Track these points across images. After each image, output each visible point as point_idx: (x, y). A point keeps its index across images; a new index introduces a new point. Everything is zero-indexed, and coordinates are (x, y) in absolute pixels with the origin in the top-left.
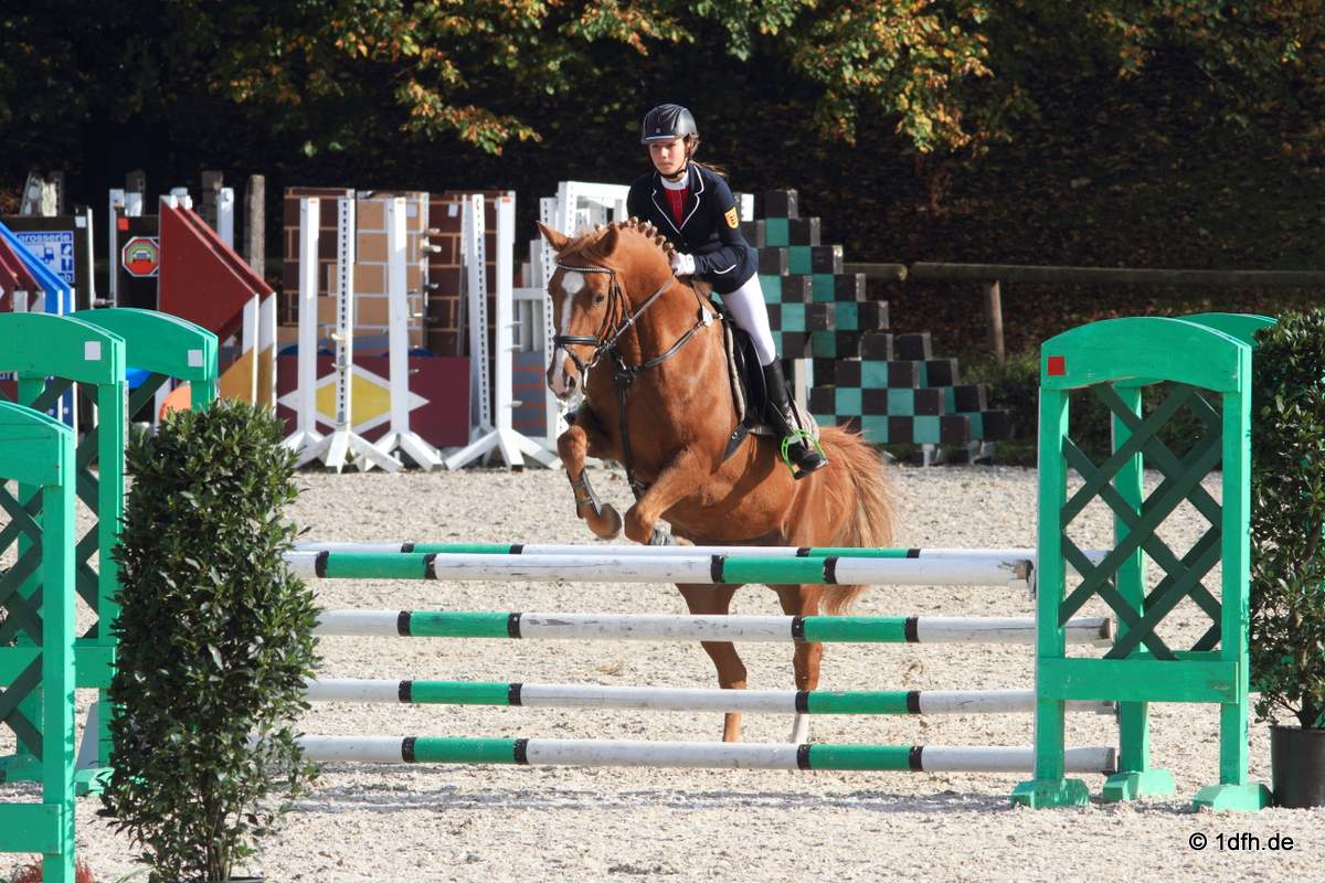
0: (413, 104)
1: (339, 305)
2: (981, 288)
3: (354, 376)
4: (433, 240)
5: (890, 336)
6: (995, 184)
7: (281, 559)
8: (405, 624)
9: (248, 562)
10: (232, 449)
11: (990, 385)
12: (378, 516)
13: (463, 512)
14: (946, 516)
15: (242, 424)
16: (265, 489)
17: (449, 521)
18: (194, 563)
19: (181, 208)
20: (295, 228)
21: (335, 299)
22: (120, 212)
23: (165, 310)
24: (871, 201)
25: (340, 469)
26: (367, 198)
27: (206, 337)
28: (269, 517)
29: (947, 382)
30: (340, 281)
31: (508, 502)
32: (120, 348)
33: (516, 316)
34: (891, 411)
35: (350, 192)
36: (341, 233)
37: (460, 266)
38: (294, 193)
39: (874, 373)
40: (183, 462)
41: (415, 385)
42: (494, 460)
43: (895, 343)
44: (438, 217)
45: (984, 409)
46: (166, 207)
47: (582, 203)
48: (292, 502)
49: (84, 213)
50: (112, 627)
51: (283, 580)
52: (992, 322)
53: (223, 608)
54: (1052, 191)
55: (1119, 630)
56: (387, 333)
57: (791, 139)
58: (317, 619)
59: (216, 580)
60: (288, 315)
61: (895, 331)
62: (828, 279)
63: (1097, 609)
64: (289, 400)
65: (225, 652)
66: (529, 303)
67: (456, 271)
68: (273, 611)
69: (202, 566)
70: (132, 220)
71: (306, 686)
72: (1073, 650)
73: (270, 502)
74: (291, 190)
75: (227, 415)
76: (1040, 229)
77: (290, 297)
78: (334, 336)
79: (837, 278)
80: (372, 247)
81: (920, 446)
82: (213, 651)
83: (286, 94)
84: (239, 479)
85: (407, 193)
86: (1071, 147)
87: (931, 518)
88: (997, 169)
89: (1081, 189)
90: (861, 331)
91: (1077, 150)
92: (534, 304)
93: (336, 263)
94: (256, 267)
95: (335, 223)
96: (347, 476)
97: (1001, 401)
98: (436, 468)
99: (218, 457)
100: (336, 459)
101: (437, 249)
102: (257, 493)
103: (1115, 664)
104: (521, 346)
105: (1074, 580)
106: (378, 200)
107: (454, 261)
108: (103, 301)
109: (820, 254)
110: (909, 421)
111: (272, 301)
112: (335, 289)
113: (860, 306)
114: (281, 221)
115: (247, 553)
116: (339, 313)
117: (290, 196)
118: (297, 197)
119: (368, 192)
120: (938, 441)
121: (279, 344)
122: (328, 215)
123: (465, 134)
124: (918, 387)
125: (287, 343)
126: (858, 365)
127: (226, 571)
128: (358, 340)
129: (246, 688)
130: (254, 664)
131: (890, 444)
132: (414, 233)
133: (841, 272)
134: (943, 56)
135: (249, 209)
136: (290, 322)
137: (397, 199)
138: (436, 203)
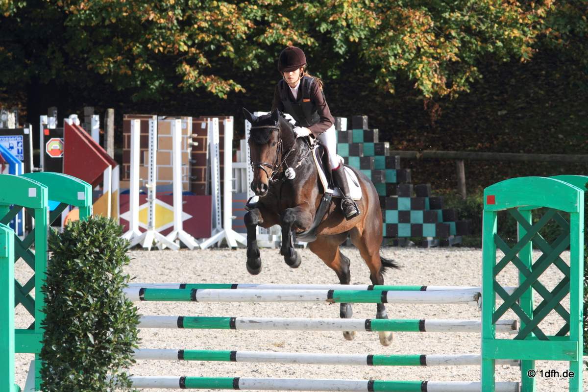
0: (184, 74)
1: (150, 171)
2: (455, 163)
3: (157, 205)
4: (194, 140)
5: (411, 186)
6: (461, 113)
7: (122, 292)
8: (181, 322)
9: (107, 293)
10: (99, 239)
11: (459, 209)
12: (168, 271)
13: (208, 269)
14: (438, 272)
15: (103, 226)
16: (115, 258)
17: (202, 273)
18: (81, 293)
19: (74, 125)
20: (128, 134)
21: (147, 168)
22: (45, 127)
23: (66, 173)
24: (403, 122)
25: (150, 249)
26: (163, 119)
27: (86, 186)
28: (116, 271)
29: (439, 208)
30: (150, 159)
31: (230, 264)
32: (45, 191)
33: (234, 176)
34: (412, 221)
35: (155, 117)
36: (150, 136)
37: (207, 152)
38: (128, 117)
39: (404, 203)
40: (75, 245)
41: (185, 209)
42: (224, 245)
43: (414, 189)
44: (196, 128)
45: (457, 221)
46: (67, 124)
48: (127, 264)
49: (28, 127)
50: (41, 324)
51: (123, 302)
52: (460, 179)
53: (94, 314)
54: (489, 117)
55: (521, 326)
56: (172, 184)
57: (365, 92)
58: (139, 320)
59: (91, 301)
60: (125, 175)
61: (415, 184)
62: (382, 159)
63: (510, 315)
64: (125, 216)
65: (95, 336)
66: (240, 170)
67: (205, 154)
68: (118, 316)
69: (84, 295)
70: (51, 130)
71: (133, 352)
72: (499, 335)
73: (117, 264)
74: (126, 116)
75: (95, 223)
76: (483, 135)
77: (126, 167)
78: (147, 186)
79: (387, 158)
80: (166, 143)
81: (426, 238)
82: (90, 335)
83: (124, 70)
84: (102, 253)
85: (182, 117)
86: (497, 96)
87: (431, 272)
88: (462, 106)
89: (502, 116)
90: (398, 183)
91: (500, 98)
92: (242, 170)
93: (148, 151)
94: (110, 151)
95: (147, 131)
96: (153, 252)
97: (465, 216)
98: (195, 248)
99: (92, 243)
100: (148, 244)
101: (196, 144)
102: (110, 260)
103: (519, 342)
104: (236, 190)
105: (500, 302)
106: (168, 120)
107: (204, 149)
108: (37, 169)
109: (378, 146)
110: (420, 226)
111: (117, 168)
112: (147, 163)
113: (397, 171)
114: (122, 131)
115: (106, 289)
116: (150, 175)
117: (126, 119)
118: (129, 119)
119: (164, 117)
120: (434, 235)
121: (120, 189)
122: (145, 128)
123: (209, 89)
124: (425, 210)
125: (124, 189)
126: (396, 199)
127: (96, 297)
128: (159, 188)
129: (105, 353)
130: (109, 341)
131: (411, 237)
132: (185, 136)
133: (388, 155)
134: (437, 52)
135: (107, 125)
136: (126, 179)
137: (177, 120)
138: (195, 122)
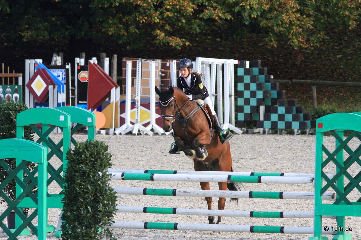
0: (157, 36)
1: (137, 90)
2: (311, 87)
3: (141, 109)
4: (162, 72)
5: (286, 100)
6: (316, 56)
7: (107, 183)
8: (145, 192)
9: (98, 184)
10: (94, 153)
11: (313, 113)
14: (299, 151)
15: (97, 147)
16: (103, 164)
18: (84, 184)
19: (94, 63)
20: (125, 69)
21: (136, 88)
22: (78, 64)
24: (282, 61)
25: (136, 134)
26: (145, 61)
27: (93, 114)
28: (104, 171)
29: (301, 112)
30: (137, 84)
32: (69, 117)
34: (286, 120)
35: (140, 59)
36: (137, 71)
37: (170, 80)
38: (125, 59)
39: (281, 110)
40: (81, 156)
41: (157, 112)
44: (164, 66)
45: (311, 120)
46: (90, 63)
47: (203, 63)
49: (68, 64)
51: (108, 189)
52: (313, 96)
53: (91, 196)
54: (332, 58)
55: (337, 197)
56: (150, 98)
59: (90, 188)
60: (123, 92)
62: (269, 84)
63: (331, 191)
64: (123, 115)
65: (92, 208)
67: (169, 81)
68: (105, 197)
69: (86, 185)
70: (81, 67)
71: (113, 217)
72: (324, 202)
73: (104, 167)
74: (124, 58)
75: (93, 144)
76: (328, 69)
77: (124, 88)
78: (135, 99)
79: (272, 84)
80: (146, 74)
81: (293, 130)
82: (89, 207)
83: (123, 32)
84: (96, 161)
85: (156, 60)
86: (337, 46)
87: (295, 152)
88: (317, 52)
89: (339, 58)
90: (278, 98)
93: (136, 78)
94: (115, 79)
95: (136, 68)
96: (138, 136)
97: (316, 117)
98: (163, 134)
99: (91, 155)
101: (163, 75)
102: (101, 165)
103: (336, 206)
106: (148, 61)
107: (168, 78)
108: (73, 88)
109: (267, 77)
110: (291, 123)
111: (119, 88)
112: (136, 85)
113: (278, 91)
114: (121, 67)
115: (98, 181)
116: (137, 92)
117: (124, 60)
118: (126, 60)
119: (145, 60)
120: (298, 128)
121: (120, 100)
122: (134, 65)
123: (171, 44)
124: (293, 114)
125: (123, 100)
126: (277, 107)
127: (92, 186)
128: (142, 99)
129: (98, 217)
130: (100, 211)
131: (285, 129)
132: (157, 70)
133: (273, 82)
134: (301, 24)
135: (113, 64)
136: (124, 94)
137: (153, 62)
138: (163, 62)
